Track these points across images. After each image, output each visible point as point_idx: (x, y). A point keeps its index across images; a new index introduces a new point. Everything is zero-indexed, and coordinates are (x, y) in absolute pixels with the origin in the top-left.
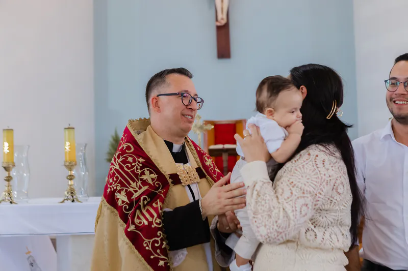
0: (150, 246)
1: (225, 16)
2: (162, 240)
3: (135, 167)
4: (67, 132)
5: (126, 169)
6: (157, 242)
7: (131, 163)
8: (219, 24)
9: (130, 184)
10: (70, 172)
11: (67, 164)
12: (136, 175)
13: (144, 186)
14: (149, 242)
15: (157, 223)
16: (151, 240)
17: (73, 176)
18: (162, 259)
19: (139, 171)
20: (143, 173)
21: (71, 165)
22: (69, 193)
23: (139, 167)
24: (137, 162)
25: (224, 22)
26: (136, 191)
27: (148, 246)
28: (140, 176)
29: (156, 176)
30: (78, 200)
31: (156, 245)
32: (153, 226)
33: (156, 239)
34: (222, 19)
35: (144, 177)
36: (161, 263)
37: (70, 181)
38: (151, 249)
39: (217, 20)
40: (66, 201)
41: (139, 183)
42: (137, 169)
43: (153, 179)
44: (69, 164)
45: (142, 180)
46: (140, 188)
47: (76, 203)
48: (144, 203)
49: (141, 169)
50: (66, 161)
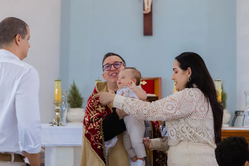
0: (93, 139)
1: (149, 7)
2: (100, 135)
3: (94, 105)
4: (56, 82)
5: (90, 106)
6: (97, 136)
7: (92, 103)
8: (145, 12)
9: (90, 112)
10: (57, 107)
11: (56, 102)
12: (94, 108)
13: (97, 113)
14: (93, 137)
15: (97, 127)
16: (94, 136)
17: (59, 110)
18: (100, 145)
19: (96, 106)
20: (98, 107)
21: (58, 103)
22: (57, 120)
23: (96, 105)
24: (96, 102)
25: (149, 11)
26: (92, 115)
27: (92, 139)
28: (96, 108)
29: (104, 108)
30: (62, 125)
31: (96, 138)
32: (95, 129)
33: (97, 135)
34: (148, 9)
35: (98, 109)
36: (99, 147)
37: (57, 113)
38: (94, 140)
39: (144, 10)
40: (54, 125)
41: (95, 112)
42: (95, 105)
43: (102, 110)
44: (57, 102)
45: (97, 110)
46: (95, 114)
47: (60, 127)
48: (95, 120)
49: (97, 105)
50: (55, 101)
